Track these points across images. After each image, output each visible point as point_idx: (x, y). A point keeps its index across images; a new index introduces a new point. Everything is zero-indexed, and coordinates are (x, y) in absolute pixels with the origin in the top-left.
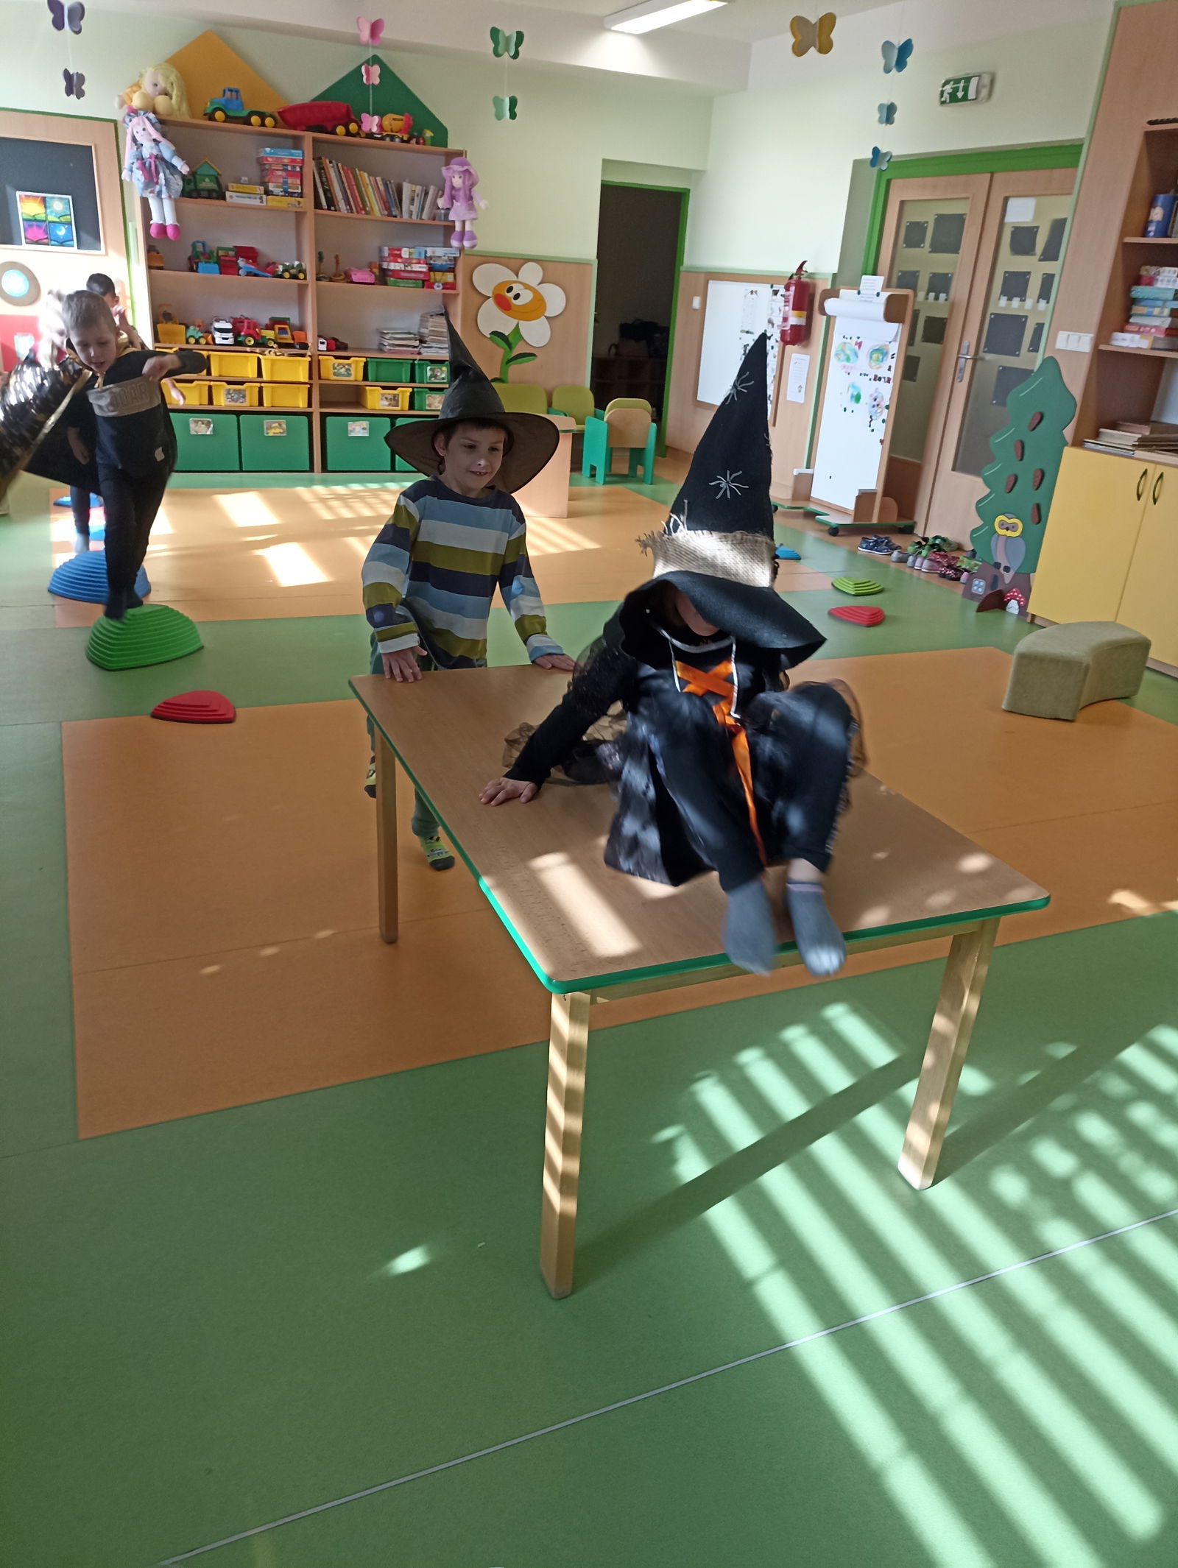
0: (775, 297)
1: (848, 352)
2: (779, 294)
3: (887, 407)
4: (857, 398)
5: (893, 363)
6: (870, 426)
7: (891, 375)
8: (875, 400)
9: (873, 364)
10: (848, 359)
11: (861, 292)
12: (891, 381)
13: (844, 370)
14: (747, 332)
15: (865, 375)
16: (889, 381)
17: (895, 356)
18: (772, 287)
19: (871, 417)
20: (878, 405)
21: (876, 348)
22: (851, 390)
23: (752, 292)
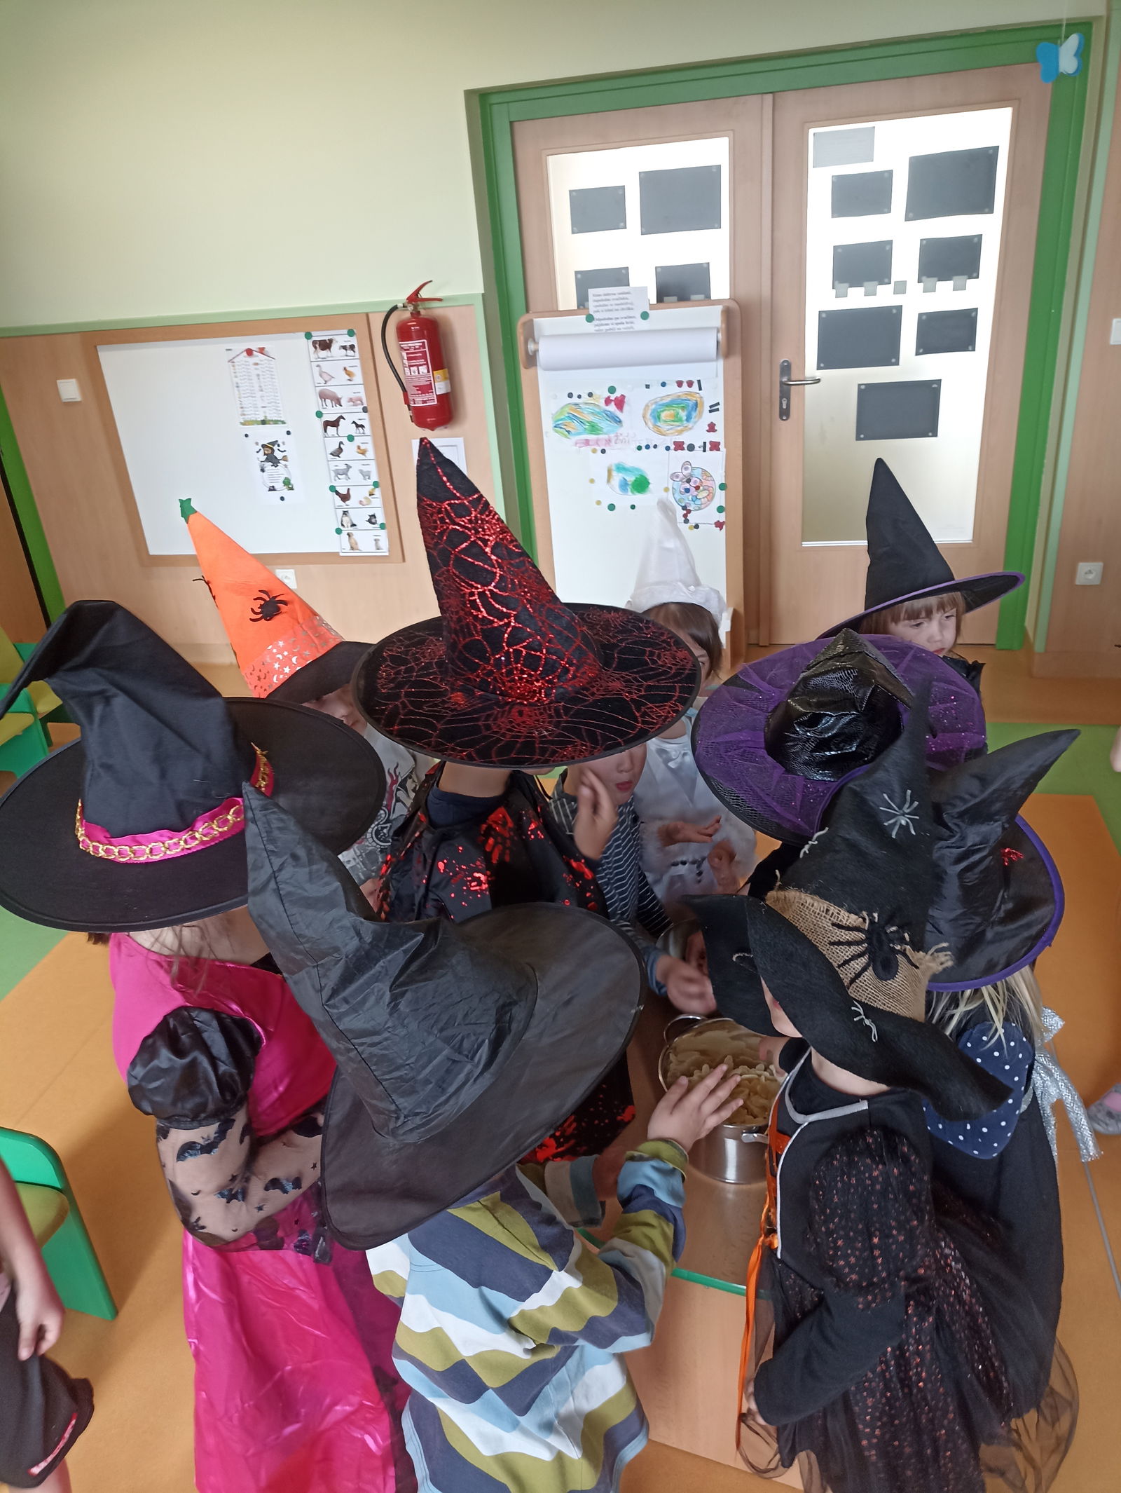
0: (323, 354)
1: (592, 418)
2: (335, 347)
3: (722, 487)
4: (641, 485)
5: (718, 418)
6: (686, 521)
7: (719, 436)
8: (688, 481)
9: (664, 427)
10: (594, 429)
11: (596, 316)
12: (722, 447)
13: (589, 448)
14: (264, 422)
15: (648, 447)
16: (715, 446)
17: (721, 407)
18: (308, 336)
19: (684, 508)
20: (697, 488)
21: (668, 400)
22: (617, 477)
23: (249, 352)
